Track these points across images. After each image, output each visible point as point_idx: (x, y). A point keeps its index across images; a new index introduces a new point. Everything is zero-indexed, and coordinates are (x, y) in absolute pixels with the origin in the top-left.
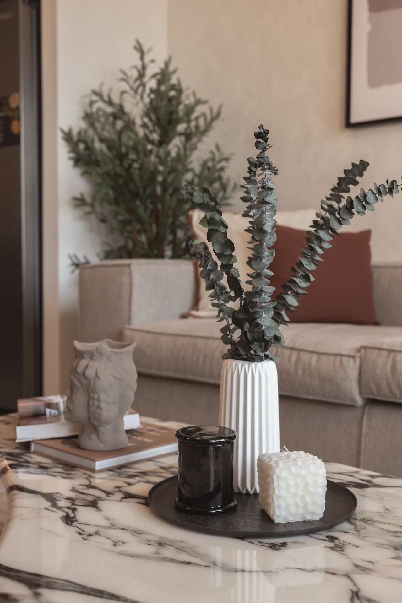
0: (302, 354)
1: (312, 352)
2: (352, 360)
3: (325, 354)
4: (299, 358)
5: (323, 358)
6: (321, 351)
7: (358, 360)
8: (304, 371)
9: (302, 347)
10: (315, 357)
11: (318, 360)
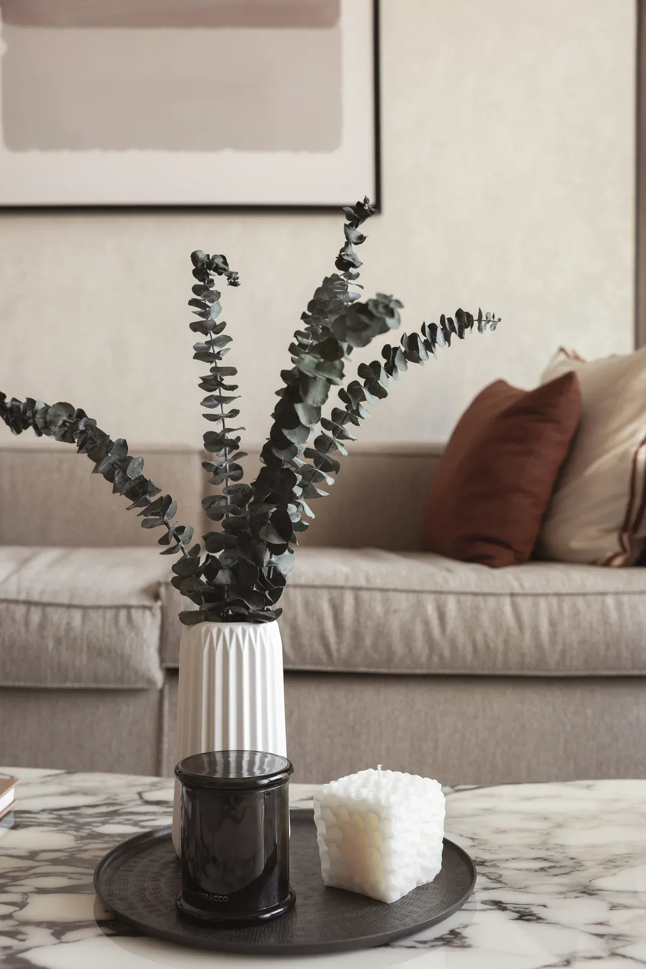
0: (49, 610)
1: (70, 606)
2: (148, 613)
3: (97, 607)
4: (44, 618)
5: (92, 614)
6: (87, 603)
7: (158, 613)
8: (58, 641)
9: (46, 599)
10: (77, 615)
11: (84, 618)
